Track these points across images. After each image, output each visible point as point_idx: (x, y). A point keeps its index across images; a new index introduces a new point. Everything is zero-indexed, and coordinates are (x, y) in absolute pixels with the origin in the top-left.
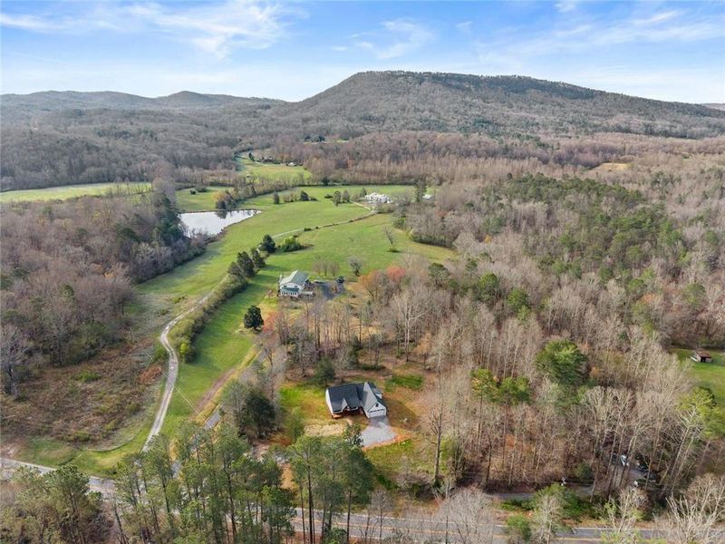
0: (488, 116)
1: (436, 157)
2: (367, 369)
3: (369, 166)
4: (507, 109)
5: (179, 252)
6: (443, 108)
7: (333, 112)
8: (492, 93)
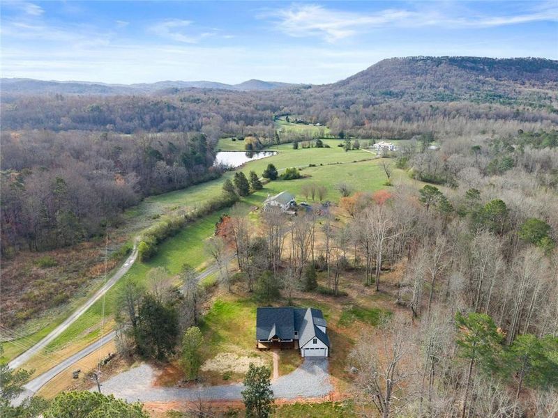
0: (500, 91)
1: (446, 119)
2: (325, 293)
3: (383, 124)
4: (519, 86)
5: (197, 174)
6: (457, 85)
7: (360, 89)
8: (505, 73)
